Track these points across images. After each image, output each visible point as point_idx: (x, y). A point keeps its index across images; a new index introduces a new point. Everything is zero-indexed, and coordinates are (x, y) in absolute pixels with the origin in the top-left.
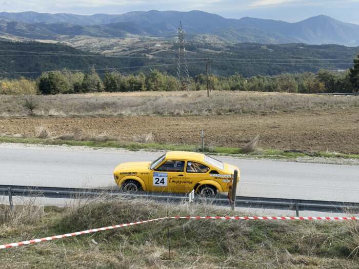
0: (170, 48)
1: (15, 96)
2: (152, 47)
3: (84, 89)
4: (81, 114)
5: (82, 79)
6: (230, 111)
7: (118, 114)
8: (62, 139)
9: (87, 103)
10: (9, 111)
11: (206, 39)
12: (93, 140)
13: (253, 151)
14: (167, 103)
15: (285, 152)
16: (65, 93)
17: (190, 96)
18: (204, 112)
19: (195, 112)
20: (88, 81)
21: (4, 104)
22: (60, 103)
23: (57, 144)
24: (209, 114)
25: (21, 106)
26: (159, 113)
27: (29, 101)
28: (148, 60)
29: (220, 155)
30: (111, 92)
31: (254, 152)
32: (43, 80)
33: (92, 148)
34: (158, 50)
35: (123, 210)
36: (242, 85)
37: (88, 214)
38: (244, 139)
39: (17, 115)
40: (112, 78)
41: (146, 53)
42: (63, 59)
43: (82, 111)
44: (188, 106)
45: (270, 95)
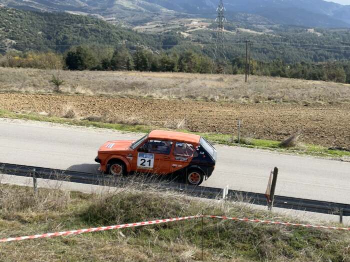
0: (207, 27)
1: (41, 70)
2: (188, 25)
3: (113, 67)
4: (109, 94)
5: (111, 55)
6: (270, 99)
7: (148, 96)
8: (90, 120)
9: (116, 81)
10: (34, 85)
11: (248, 19)
12: (121, 123)
13: (295, 145)
14: (201, 86)
15: (329, 149)
16: (93, 69)
17: (226, 80)
18: (241, 98)
19: (231, 98)
20: (117, 58)
21: (30, 78)
22: (87, 80)
23: (84, 125)
24: (245, 101)
25: (47, 81)
26: (192, 97)
27: (56, 76)
28: (183, 39)
29: (258, 148)
30: (141, 71)
32: (71, 54)
33: (120, 132)
34: (194, 28)
35: (153, 203)
36: (284, 71)
37: (116, 204)
39: (43, 91)
40: (143, 56)
41: (181, 30)
42: (93, 33)
43: (111, 90)
44: (223, 91)
45: (314, 84)
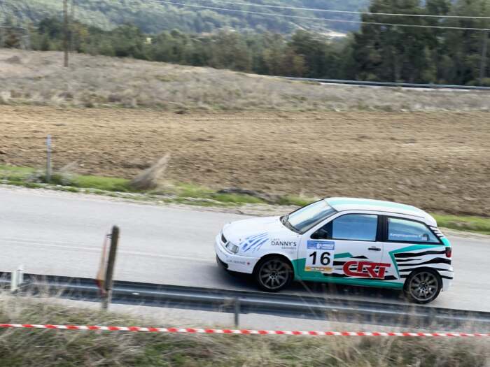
6: (112, 99)
13: (155, 186)
15: (219, 192)
17: (25, 61)
18: (55, 97)
19: (36, 97)
24: (65, 103)
29: (87, 192)
31: (157, 190)
38: (137, 161)
45: (196, 73)
